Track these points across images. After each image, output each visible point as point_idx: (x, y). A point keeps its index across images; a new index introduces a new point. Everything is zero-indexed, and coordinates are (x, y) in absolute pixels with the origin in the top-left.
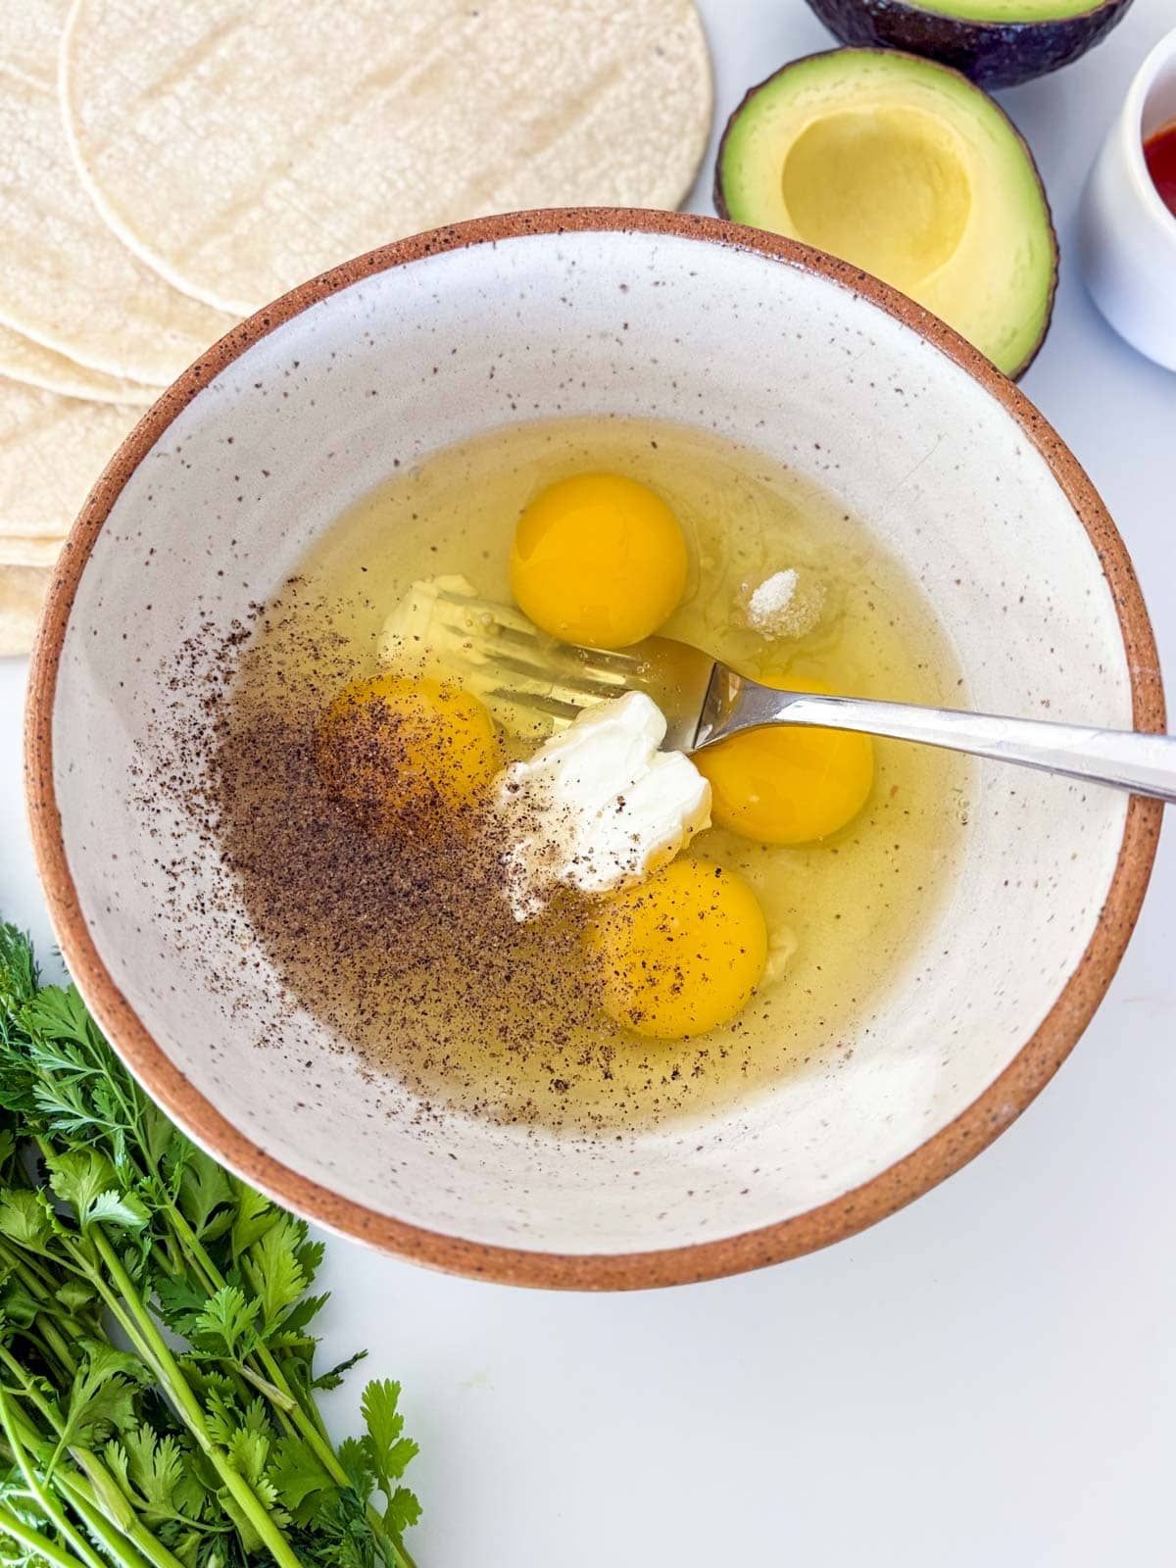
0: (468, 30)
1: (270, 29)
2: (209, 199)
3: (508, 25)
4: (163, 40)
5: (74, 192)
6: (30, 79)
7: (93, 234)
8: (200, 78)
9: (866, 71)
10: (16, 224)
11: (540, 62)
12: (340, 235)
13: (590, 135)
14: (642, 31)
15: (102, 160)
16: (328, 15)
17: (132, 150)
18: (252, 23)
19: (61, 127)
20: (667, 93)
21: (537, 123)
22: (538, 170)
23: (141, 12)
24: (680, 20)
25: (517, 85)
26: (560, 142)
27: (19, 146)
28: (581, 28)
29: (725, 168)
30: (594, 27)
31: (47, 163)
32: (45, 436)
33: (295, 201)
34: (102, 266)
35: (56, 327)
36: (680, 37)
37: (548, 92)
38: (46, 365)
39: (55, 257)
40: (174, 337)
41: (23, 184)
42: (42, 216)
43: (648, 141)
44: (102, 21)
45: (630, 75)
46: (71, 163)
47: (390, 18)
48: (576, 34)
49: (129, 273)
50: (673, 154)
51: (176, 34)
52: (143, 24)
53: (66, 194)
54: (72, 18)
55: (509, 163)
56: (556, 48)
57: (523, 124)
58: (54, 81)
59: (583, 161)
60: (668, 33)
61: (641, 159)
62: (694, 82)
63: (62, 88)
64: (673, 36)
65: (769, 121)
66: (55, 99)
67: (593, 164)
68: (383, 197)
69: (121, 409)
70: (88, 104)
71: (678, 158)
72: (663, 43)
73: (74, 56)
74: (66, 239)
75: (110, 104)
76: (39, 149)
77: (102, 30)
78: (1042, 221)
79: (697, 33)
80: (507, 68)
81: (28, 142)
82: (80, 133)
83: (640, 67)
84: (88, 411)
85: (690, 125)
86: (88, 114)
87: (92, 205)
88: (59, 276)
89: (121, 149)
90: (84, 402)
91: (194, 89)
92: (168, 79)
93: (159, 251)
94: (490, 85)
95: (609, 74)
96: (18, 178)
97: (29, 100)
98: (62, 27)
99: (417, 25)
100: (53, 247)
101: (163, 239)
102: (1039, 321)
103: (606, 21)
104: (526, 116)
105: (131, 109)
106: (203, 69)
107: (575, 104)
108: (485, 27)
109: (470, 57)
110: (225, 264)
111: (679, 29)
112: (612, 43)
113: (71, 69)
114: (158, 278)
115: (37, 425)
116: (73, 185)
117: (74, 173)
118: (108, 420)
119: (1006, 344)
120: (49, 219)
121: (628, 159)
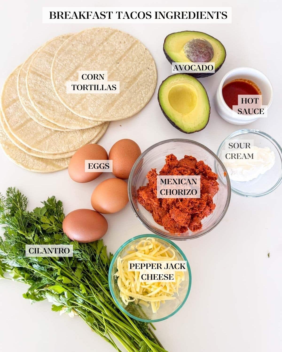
0: (117, 66)
1: (85, 67)
2: (77, 97)
3: (124, 65)
4: (68, 70)
5: (55, 96)
6: (46, 76)
7: (58, 103)
8: (74, 76)
9: (181, 78)
10: (46, 101)
11: (129, 71)
12: (99, 103)
13: (138, 84)
14: (145, 65)
15: (59, 91)
16: (94, 64)
17: (64, 89)
18: (82, 66)
19: (52, 84)
20: (150, 76)
21: (129, 82)
22: (129, 91)
23: (63, 64)
24: (151, 63)
25: (126, 76)
26: (133, 85)
27: (45, 88)
28: (135, 65)
29: (159, 95)
30: (138, 64)
31: (50, 91)
32: (53, 137)
33: (91, 98)
34: (60, 108)
35: (54, 120)
36: (152, 66)
37: (131, 76)
38: (52, 125)
39: (52, 107)
40: (73, 121)
41: (46, 95)
42: (50, 100)
43: (147, 84)
44: (57, 66)
45: (144, 73)
46: (54, 91)
47: (104, 65)
48: (135, 66)
49: (65, 110)
50: (151, 87)
51: (70, 69)
52: (64, 67)
53: (54, 96)
54: (52, 65)
55: (125, 90)
56: (131, 68)
57: (127, 83)
58: (50, 77)
59: (137, 89)
60: (149, 65)
61: (146, 88)
62: (154, 74)
63: (52, 78)
64: (151, 66)
65: (166, 87)
66: (50, 80)
67: (138, 89)
68: (105, 97)
69: (64, 132)
70: (56, 81)
71: (152, 88)
72: (149, 67)
73: (53, 73)
74: (54, 104)
75: (60, 81)
76: (48, 88)
77: (58, 68)
78: (208, 103)
79: (154, 65)
80: (124, 73)
81: (47, 87)
82: (55, 86)
83: (145, 71)
84: (59, 132)
85: (154, 82)
86: (56, 83)
87: (58, 98)
88: (53, 110)
89: (62, 89)
90: (58, 131)
91: (74, 78)
92: (69, 77)
93: (70, 107)
94: (121, 76)
95: (140, 72)
96: (46, 94)
97: (46, 80)
98: (51, 67)
99: (109, 66)
100: (52, 105)
101: (71, 105)
102: (207, 119)
103: (140, 63)
104: (127, 81)
105: (63, 82)
106: (75, 75)
107: (135, 78)
108: (120, 66)
109: (118, 71)
110: (81, 109)
111: (151, 64)
112: (141, 67)
113: (53, 75)
114: (70, 111)
115: (51, 135)
116: (54, 94)
117: (55, 93)
118: (63, 134)
119: (202, 123)
120: (51, 101)
121: (144, 88)
